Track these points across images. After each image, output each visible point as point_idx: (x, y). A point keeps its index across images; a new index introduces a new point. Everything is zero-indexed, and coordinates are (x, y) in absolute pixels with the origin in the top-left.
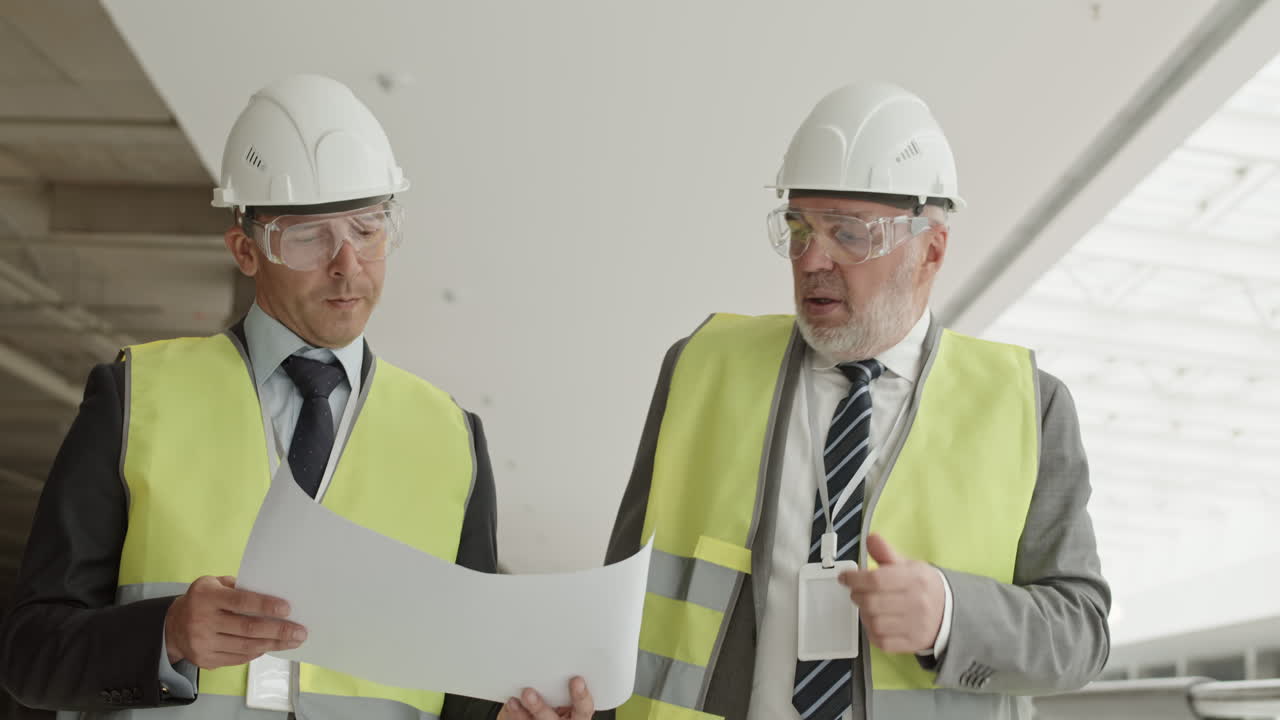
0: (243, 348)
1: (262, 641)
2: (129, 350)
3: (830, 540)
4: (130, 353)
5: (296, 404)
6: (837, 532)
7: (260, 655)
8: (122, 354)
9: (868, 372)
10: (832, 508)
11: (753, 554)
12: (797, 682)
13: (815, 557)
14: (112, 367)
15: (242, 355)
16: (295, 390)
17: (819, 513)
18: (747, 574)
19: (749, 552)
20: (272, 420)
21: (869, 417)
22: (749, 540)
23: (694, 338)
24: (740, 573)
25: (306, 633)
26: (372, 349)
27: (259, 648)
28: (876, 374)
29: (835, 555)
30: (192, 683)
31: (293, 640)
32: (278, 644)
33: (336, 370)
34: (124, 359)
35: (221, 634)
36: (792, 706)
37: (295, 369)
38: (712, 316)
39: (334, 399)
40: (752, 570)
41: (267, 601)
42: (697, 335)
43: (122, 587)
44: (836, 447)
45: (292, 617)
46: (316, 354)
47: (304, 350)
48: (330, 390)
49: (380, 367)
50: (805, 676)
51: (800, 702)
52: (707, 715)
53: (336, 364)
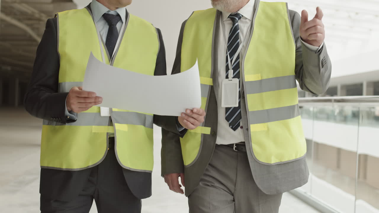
0: (90, 12)
1: (90, 103)
2: (58, 14)
3: (231, 72)
4: (58, 15)
5: (107, 28)
6: (233, 69)
7: (91, 107)
8: (56, 15)
9: (237, 19)
10: (231, 61)
11: (213, 80)
12: (226, 113)
13: (227, 77)
14: (53, 19)
15: (90, 14)
16: (107, 24)
17: (227, 63)
18: (212, 86)
19: (212, 79)
20: (100, 32)
21: (239, 33)
22: (211, 75)
23: (189, 20)
24: (210, 86)
25: (102, 99)
26: (128, 11)
27: (90, 105)
28: (240, 18)
29: (232, 77)
30: (75, 116)
31: (100, 101)
32: (96, 103)
33: (118, 17)
34: (57, 17)
35: (79, 102)
36: (226, 120)
37: (106, 17)
38: (193, 12)
39: (118, 25)
40: (213, 84)
41: (89, 93)
42: (190, 18)
43: (60, 83)
44: (231, 43)
45: (98, 95)
46: (112, 12)
47: (109, 11)
48: (117, 23)
49: (131, 16)
50: (228, 112)
51: (228, 119)
52: (205, 127)
53: (118, 15)
